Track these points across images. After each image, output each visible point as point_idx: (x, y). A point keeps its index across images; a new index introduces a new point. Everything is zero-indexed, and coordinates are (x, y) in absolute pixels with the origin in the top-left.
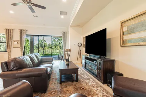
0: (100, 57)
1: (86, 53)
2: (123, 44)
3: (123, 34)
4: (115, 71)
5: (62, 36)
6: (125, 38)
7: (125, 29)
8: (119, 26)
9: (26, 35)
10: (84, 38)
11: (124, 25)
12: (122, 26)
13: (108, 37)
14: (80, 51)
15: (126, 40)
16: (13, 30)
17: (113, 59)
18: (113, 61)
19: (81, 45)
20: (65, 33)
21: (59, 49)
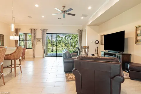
0: (119, 53)
1: (104, 49)
2: (137, 42)
3: (137, 35)
4: (131, 62)
5: (78, 34)
6: (139, 38)
7: (139, 32)
9: (47, 34)
10: (101, 36)
11: (138, 29)
12: (136, 30)
13: (126, 37)
14: (97, 48)
15: (139, 40)
16: (36, 29)
17: (130, 53)
18: (130, 55)
19: (99, 42)
20: (81, 30)
21: (64, 46)
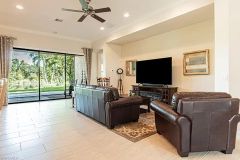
1: (137, 82)
2: (186, 73)
3: (186, 64)
5: (85, 55)
6: (188, 68)
7: (187, 60)
8: (182, 57)
9: (14, 48)
10: (127, 62)
11: (187, 56)
12: (185, 58)
14: (121, 80)
17: (176, 87)
19: (123, 71)
20: (89, 50)
21: (23, 77)
